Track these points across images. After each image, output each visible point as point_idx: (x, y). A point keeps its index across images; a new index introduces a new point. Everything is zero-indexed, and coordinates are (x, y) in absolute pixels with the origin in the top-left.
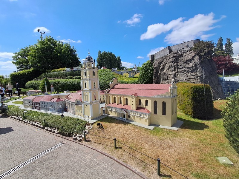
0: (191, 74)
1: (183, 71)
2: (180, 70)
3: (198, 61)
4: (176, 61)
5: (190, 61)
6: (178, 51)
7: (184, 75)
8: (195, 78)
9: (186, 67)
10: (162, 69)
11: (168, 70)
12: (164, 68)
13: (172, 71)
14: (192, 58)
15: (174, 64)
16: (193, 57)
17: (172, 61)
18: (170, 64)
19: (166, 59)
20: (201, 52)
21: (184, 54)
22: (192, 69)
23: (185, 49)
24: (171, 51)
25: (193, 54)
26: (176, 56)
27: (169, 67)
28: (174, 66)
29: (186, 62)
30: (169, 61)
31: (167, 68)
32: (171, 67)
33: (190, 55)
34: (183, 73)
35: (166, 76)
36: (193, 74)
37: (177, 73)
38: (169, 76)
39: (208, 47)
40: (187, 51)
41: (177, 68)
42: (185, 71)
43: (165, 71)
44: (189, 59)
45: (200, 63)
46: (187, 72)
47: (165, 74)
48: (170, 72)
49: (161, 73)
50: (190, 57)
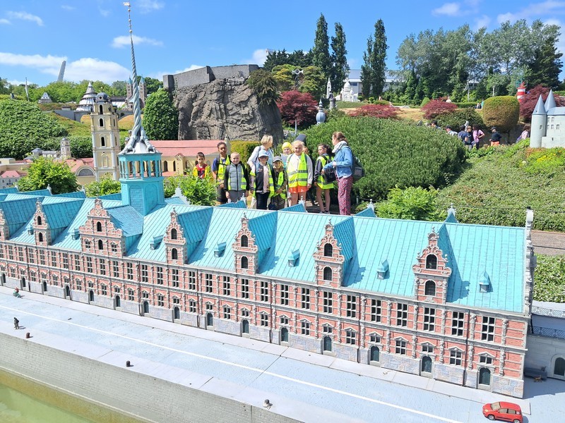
0: (247, 126)
1: (235, 121)
2: (230, 119)
3: (256, 106)
4: (223, 100)
5: (243, 103)
6: (225, 79)
7: (238, 128)
8: (253, 134)
9: (239, 114)
10: (197, 112)
11: (209, 115)
12: (200, 111)
13: (217, 119)
14: (248, 99)
15: (220, 106)
16: (250, 97)
17: (216, 98)
18: (213, 105)
19: (203, 93)
20: (259, 91)
21: (236, 87)
22: (248, 118)
23: (237, 79)
24: (212, 78)
25: (248, 92)
26: (223, 90)
27: (211, 111)
28: (220, 109)
29: (239, 105)
30: (210, 98)
31: (206, 111)
32: (214, 110)
33: (245, 92)
34: (236, 123)
35: (206, 129)
36: (250, 126)
37: (226, 125)
38: (212, 128)
39: (268, 85)
40: (241, 84)
41: (226, 114)
42: (238, 120)
43: (203, 118)
44: (243, 100)
45: (259, 109)
46: (242, 123)
47: (203, 125)
48: (212, 121)
49: (196, 122)
50: (244, 96)
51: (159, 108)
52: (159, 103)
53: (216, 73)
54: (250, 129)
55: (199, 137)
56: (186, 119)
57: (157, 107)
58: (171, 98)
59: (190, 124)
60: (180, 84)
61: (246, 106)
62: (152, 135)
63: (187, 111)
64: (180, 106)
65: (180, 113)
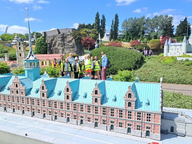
0: (72, 49)
1: (67, 47)
2: (66, 47)
3: (74, 42)
4: (63, 40)
5: (70, 41)
6: (64, 33)
7: (68, 50)
8: (74, 52)
9: (69, 45)
10: (54, 44)
11: (58, 46)
12: (55, 44)
13: (61, 47)
14: (72, 40)
15: (62, 42)
16: (72, 39)
17: (61, 40)
18: (60, 42)
19: (56, 38)
20: (76, 38)
21: (68, 36)
22: (72, 46)
23: (68, 33)
24: (59, 33)
25: (72, 38)
26: (63, 37)
27: (59, 44)
28: (62, 43)
29: (69, 42)
30: (59, 40)
31: (57, 44)
32: (60, 44)
33: (71, 38)
34: (68, 48)
35: (57, 50)
36: (73, 49)
37: (64, 49)
38: (59, 50)
39: (78, 35)
40: (69, 35)
41: (64, 45)
42: (68, 47)
43: (56, 46)
44: (70, 40)
45: (76, 43)
46: (70, 48)
47: (56, 49)
48: (59, 48)
49: (54, 48)
50: (70, 39)
51: (41, 43)
52: (41, 41)
53: (60, 31)
54: (73, 50)
55: (55, 53)
56: (50, 47)
57: (40, 43)
58: (45, 40)
59: (52, 48)
60: (48, 35)
61: (71, 42)
62: (38, 52)
63: (50, 44)
64: (48, 42)
65: (48, 45)
